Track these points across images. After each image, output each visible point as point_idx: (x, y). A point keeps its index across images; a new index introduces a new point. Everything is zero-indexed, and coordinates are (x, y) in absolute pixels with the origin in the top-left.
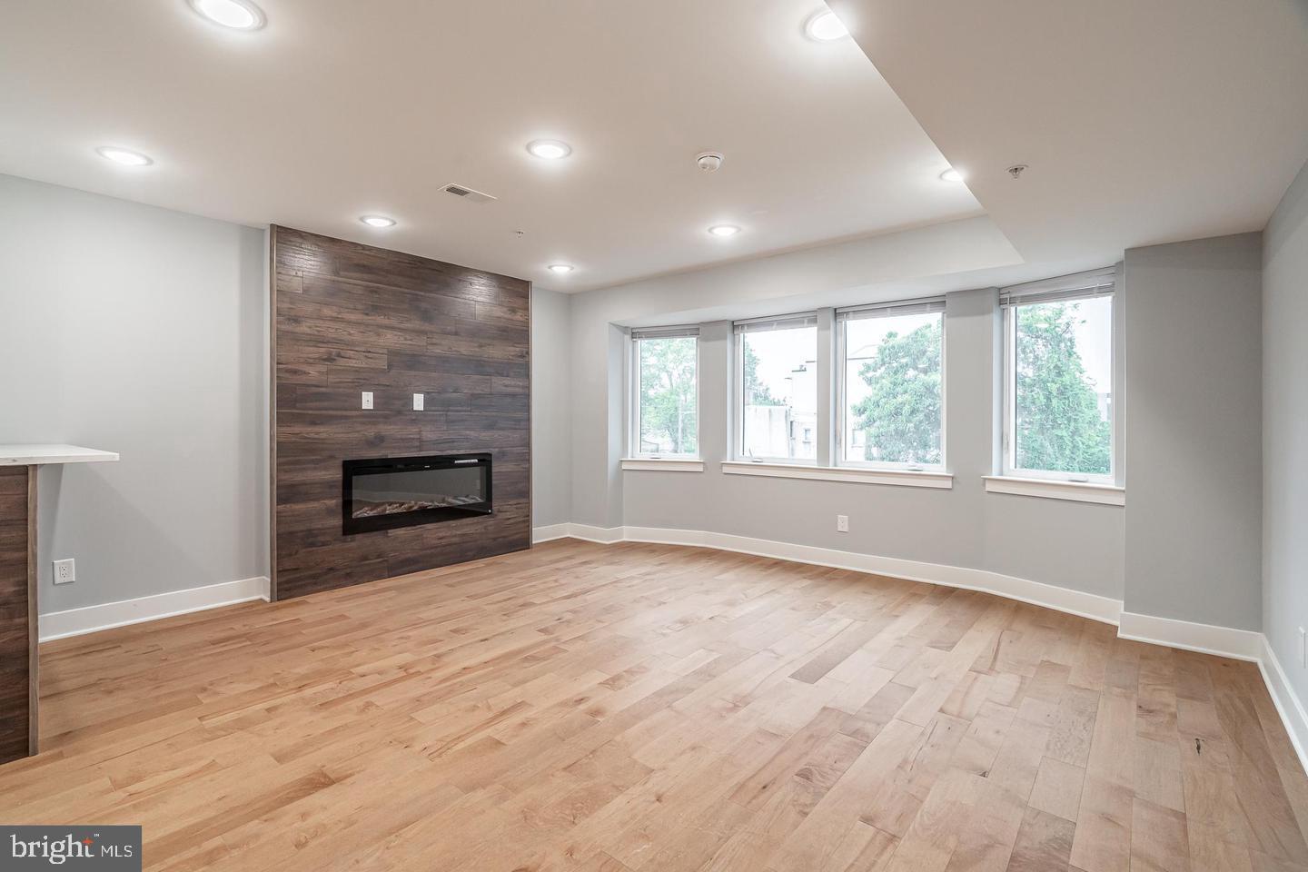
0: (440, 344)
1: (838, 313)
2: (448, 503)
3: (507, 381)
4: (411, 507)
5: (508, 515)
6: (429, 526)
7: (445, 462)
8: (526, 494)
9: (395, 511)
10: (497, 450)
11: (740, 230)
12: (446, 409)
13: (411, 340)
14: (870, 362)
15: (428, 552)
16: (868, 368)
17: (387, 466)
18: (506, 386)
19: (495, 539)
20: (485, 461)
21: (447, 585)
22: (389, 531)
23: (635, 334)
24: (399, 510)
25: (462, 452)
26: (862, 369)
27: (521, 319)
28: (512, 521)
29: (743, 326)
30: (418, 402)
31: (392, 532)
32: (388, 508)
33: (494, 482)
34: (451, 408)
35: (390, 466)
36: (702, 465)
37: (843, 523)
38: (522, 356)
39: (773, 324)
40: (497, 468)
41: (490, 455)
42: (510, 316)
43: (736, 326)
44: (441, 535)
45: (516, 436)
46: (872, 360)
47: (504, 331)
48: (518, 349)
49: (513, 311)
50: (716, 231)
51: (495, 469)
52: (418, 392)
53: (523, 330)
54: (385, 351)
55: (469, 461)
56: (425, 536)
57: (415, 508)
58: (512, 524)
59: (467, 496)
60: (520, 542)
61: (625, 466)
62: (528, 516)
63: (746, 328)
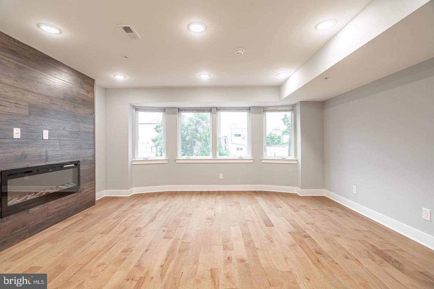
0: (56, 104)
1: (218, 109)
2: (60, 188)
3: (86, 126)
4: (41, 194)
5: (86, 190)
6: (51, 203)
7: (59, 167)
8: (93, 179)
9: (33, 197)
10: (82, 159)
11: (210, 76)
12: (59, 139)
13: (42, 100)
14: (158, 125)
15: (51, 217)
16: (157, 127)
17: (28, 172)
18: (86, 128)
19: (81, 203)
20: (77, 164)
21: (78, 231)
22: (30, 210)
23: (137, 109)
24: (35, 197)
25: (67, 161)
26: (155, 127)
27: (91, 97)
28: (87, 193)
29: (182, 110)
30: (46, 134)
31: (32, 210)
32: (29, 196)
33: (81, 175)
34: (62, 138)
35: (31, 172)
36: (167, 161)
37: (221, 176)
38: (91, 114)
39: (194, 111)
40: (82, 168)
41: (79, 161)
42: (86, 94)
43: (180, 110)
44: (57, 206)
45: (90, 152)
46: (159, 124)
47: (84, 101)
48: (90, 111)
49: (88, 92)
50: (202, 76)
51: (81, 169)
52: (46, 129)
53: (92, 102)
54: (27, 104)
55: (70, 165)
56: (49, 209)
57: (44, 194)
58: (88, 194)
59: (68, 184)
60: (91, 203)
61: (133, 163)
62: (94, 189)
63: (184, 111)
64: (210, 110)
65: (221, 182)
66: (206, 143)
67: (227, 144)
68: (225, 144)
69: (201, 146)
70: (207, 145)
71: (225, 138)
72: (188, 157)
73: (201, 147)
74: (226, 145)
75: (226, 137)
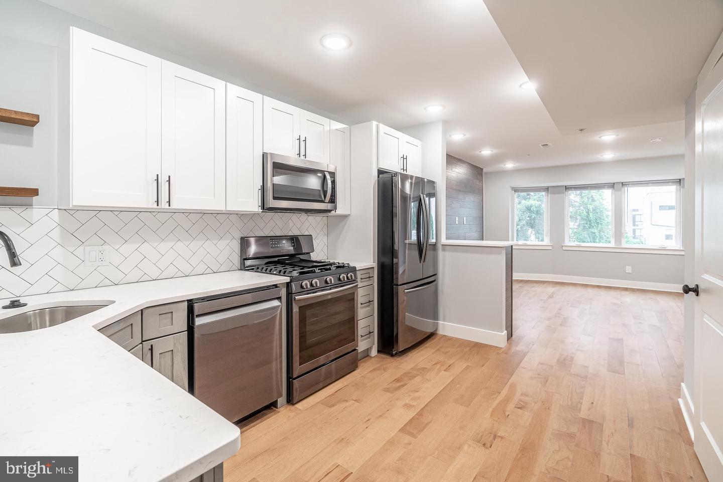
37: (629, 269)
64: (612, 186)
65: (627, 277)
66: (587, 224)
67: (637, 225)
68: (634, 225)
69: (577, 229)
70: (589, 228)
71: (634, 213)
72: (578, 243)
73: (575, 230)
74: (635, 228)
75: (637, 210)
